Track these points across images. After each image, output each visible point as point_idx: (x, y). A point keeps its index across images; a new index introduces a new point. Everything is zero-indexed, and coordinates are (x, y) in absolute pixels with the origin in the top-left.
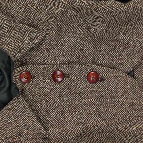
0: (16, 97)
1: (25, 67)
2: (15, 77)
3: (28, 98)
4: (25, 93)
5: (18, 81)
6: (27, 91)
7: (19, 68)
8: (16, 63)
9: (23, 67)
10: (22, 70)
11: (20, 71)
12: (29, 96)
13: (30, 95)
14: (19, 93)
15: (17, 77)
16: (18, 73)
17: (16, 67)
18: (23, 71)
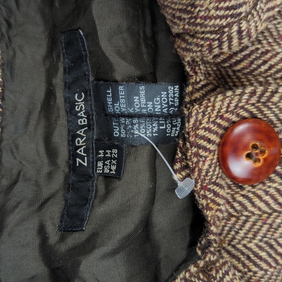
0: (193, 269)
1: (253, 93)
2: (194, 150)
3: (254, 269)
4: (234, 238)
5: (208, 172)
6: (248, 225)
7: (220, 97)
8: (196, 73)
9: (239, 91)
10: (236, 106)
11: (222, 117)
12: (260, 258)
13: (263, 254)
14: (209, 243)
15: (205, 149)
16: (215, 128)
17: (197, 95)
18: (238, 115)
